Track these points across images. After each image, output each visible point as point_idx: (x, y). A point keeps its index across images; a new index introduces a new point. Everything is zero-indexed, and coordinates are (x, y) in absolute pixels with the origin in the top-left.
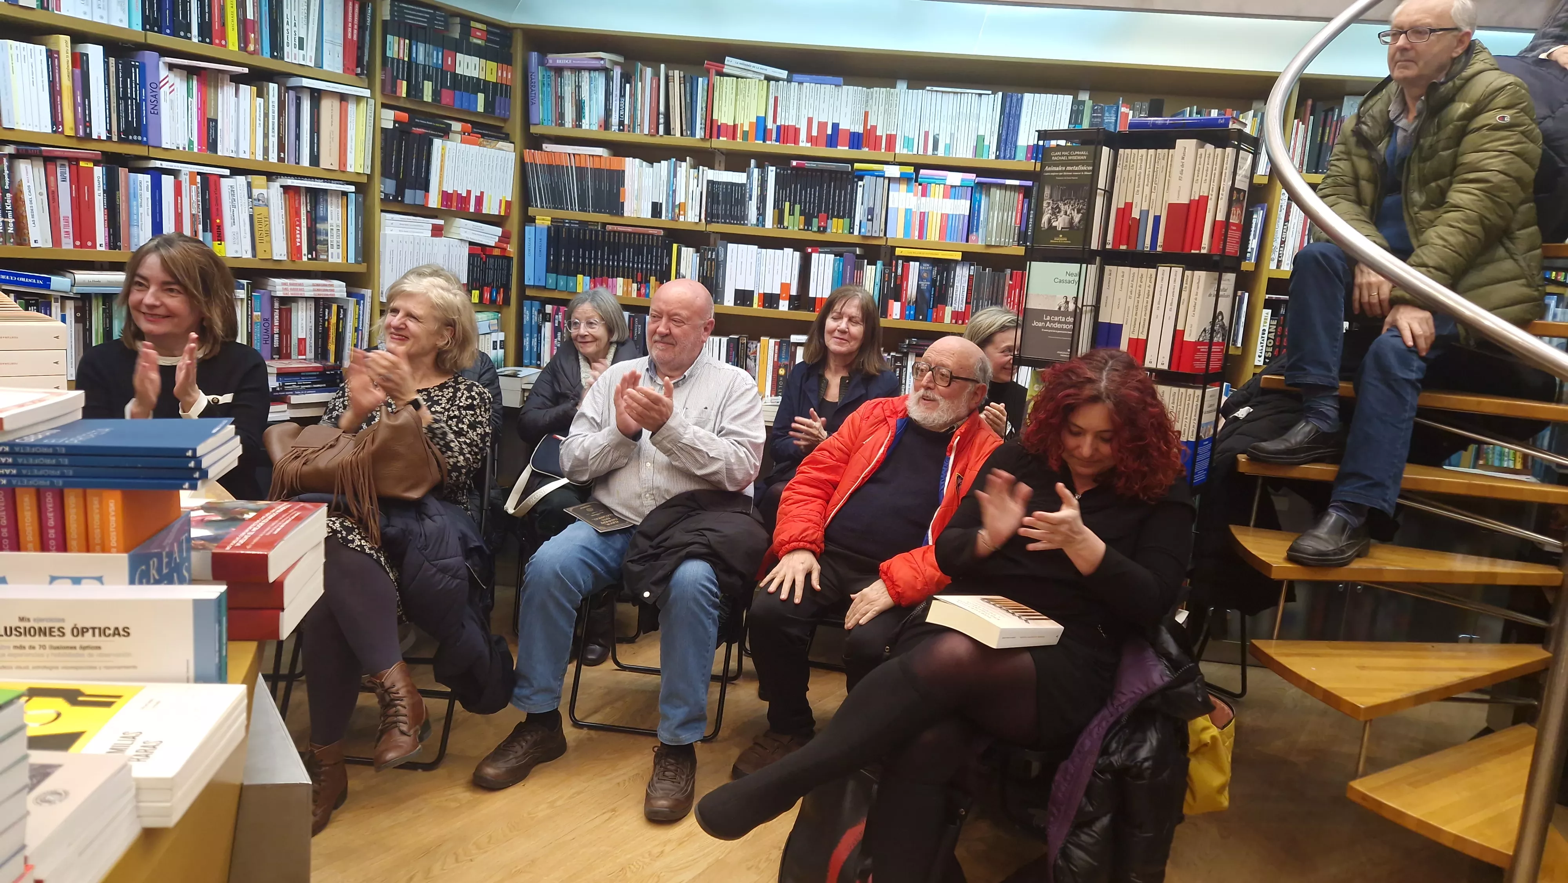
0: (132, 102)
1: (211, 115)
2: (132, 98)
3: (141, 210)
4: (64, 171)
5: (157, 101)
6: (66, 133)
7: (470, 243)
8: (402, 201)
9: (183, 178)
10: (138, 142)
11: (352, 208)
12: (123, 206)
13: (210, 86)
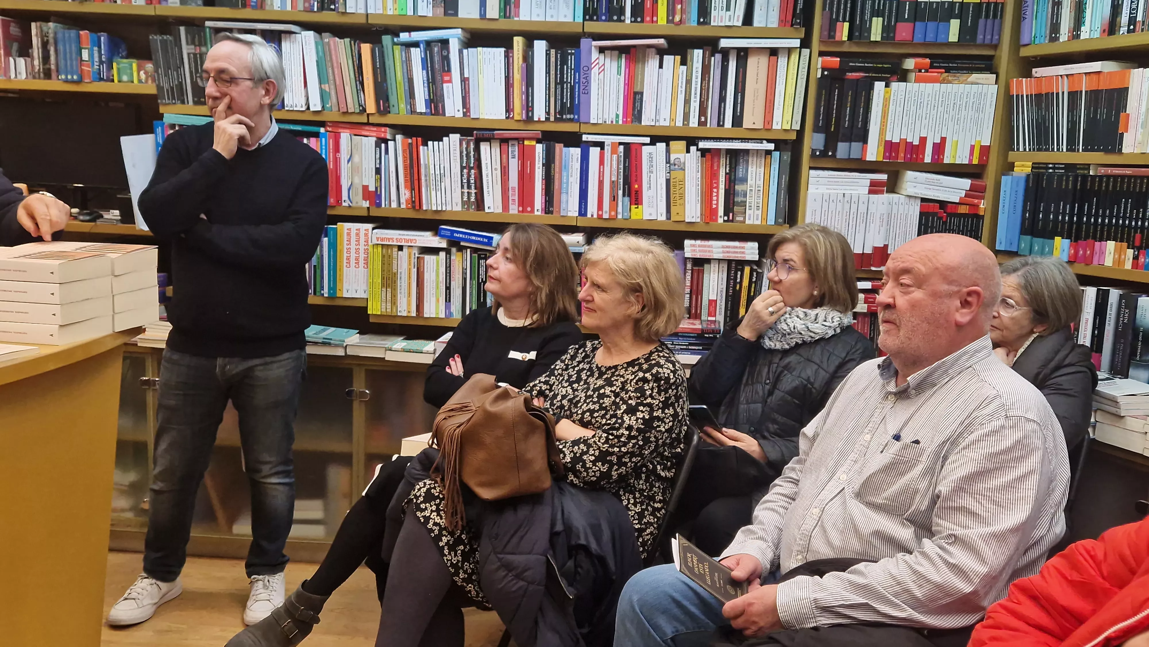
0: (567, 86)
1: (637, 89)
2: (567, 82)
3: (571, 179)
4: (514, 150)
5: (588, 82)
6: (515, 119)
7: (923, 200)
8: (834, 156)
9: (608, 149)
10: (571, 120)
11: (775, 166)
12: (557, 176)
13: (639, 62)
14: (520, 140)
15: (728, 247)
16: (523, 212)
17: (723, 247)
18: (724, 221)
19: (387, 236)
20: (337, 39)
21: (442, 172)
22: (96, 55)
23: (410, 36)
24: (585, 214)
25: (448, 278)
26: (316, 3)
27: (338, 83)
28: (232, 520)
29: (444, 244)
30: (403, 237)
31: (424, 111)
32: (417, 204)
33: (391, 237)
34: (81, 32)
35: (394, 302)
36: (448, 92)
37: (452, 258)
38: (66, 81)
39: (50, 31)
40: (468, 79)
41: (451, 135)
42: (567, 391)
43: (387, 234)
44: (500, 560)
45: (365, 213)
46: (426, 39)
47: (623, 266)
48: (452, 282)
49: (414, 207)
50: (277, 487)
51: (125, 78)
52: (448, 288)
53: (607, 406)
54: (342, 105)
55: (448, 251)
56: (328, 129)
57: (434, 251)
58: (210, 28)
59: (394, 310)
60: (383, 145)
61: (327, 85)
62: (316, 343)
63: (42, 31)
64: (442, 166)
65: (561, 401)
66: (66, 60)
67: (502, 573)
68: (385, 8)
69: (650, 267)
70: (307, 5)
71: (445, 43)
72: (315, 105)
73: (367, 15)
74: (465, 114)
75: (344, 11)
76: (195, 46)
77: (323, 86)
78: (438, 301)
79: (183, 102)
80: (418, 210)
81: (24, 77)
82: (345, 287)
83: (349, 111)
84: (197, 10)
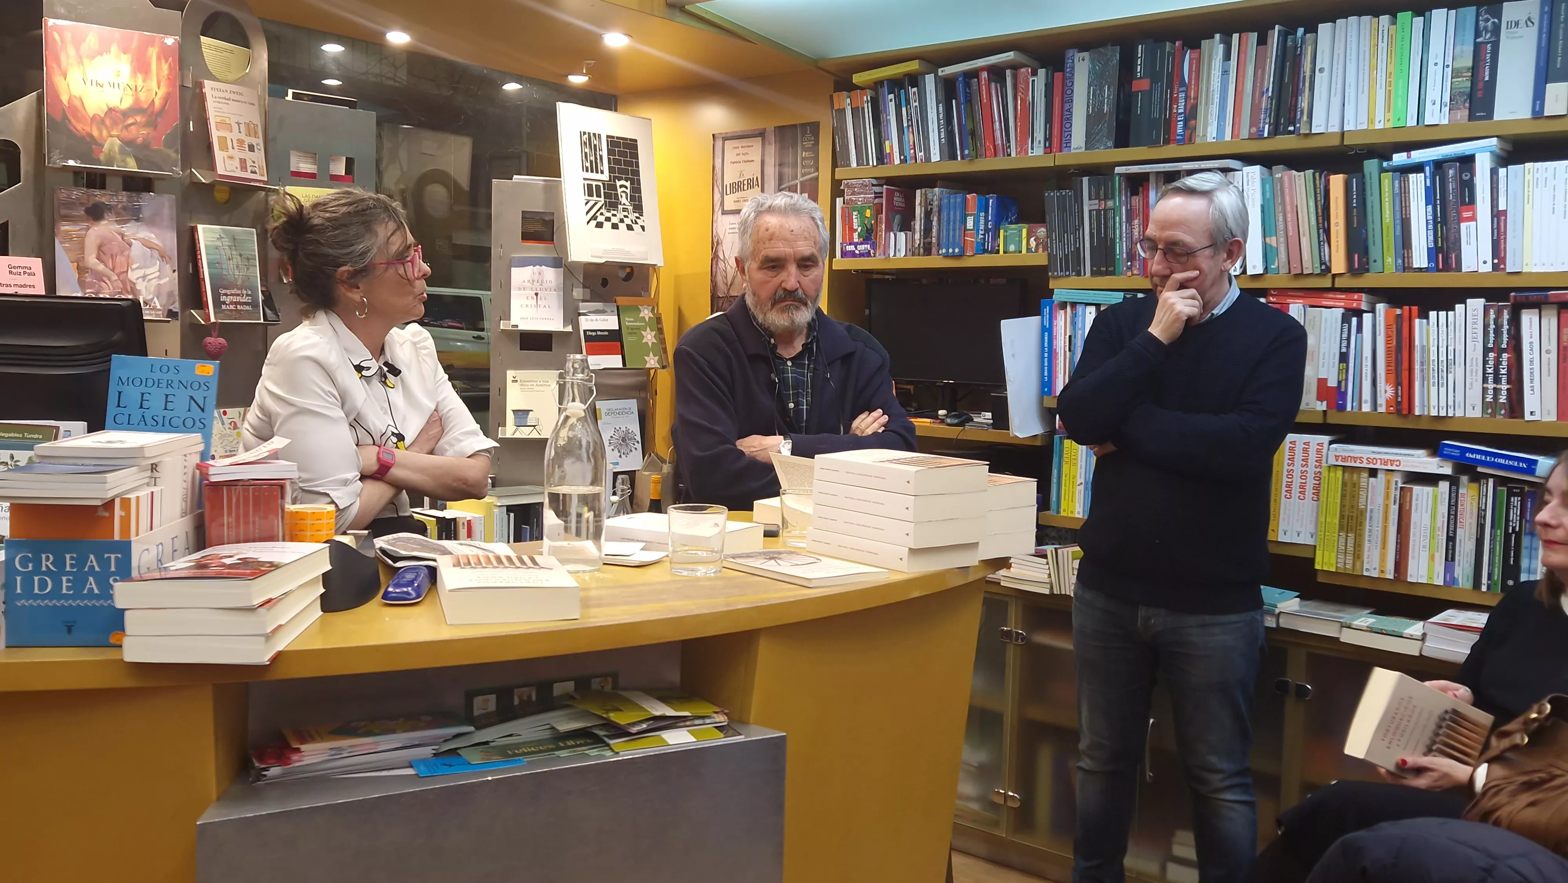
19: (1352, 455)
20: (1294, 172)
21: (1451, 357)
22: (982, 222)
23: (1409, 157)
25: (1452, 522)
26: (1267, 127)
27: (1290, 233)
29: (1447, 469)
30: (1377, 456)
31: (1426, 266)
32: (1405, 405)
33: (1359, 455)
34: (968, 197)
35: (1358, 555)
36: (1468, 235)
37: (1461, 491)
38: (947, 256)
39: (935, 198)
40: (1505, 212)
41: (1468, 301)
43: (1352, 451)
45: (1320, 420)
46: (1435, 158)
48: (1458, 530)
49: (1399, 412)
50: (1236, 806)
51: (1012, 248)
52: (1451, 539)
54: (1295, 265)
56: (1271, 299)
57: (1430, 479)
58: (1120, 175)
59: (1358, 567)
60: (1354, 320)
61: (1274, 238)
63: (926, 198)
64: (1451, 348)
66: (948, 230)
68: (1371, 121)
70: (1254, 130)
71: (1467, 161)
72: (1254, 267)
73: (1343, 134)
74: (1495, 267)
75: (1308, 132)
76: (1100, 200)
77: (1268, 240)
78: (1432, 558)
79: (1079, 274)
80: (1405, 416)
81: (903, 254)
82: (1282, 526)
83: (1305, 272)
84: (1106, 154)
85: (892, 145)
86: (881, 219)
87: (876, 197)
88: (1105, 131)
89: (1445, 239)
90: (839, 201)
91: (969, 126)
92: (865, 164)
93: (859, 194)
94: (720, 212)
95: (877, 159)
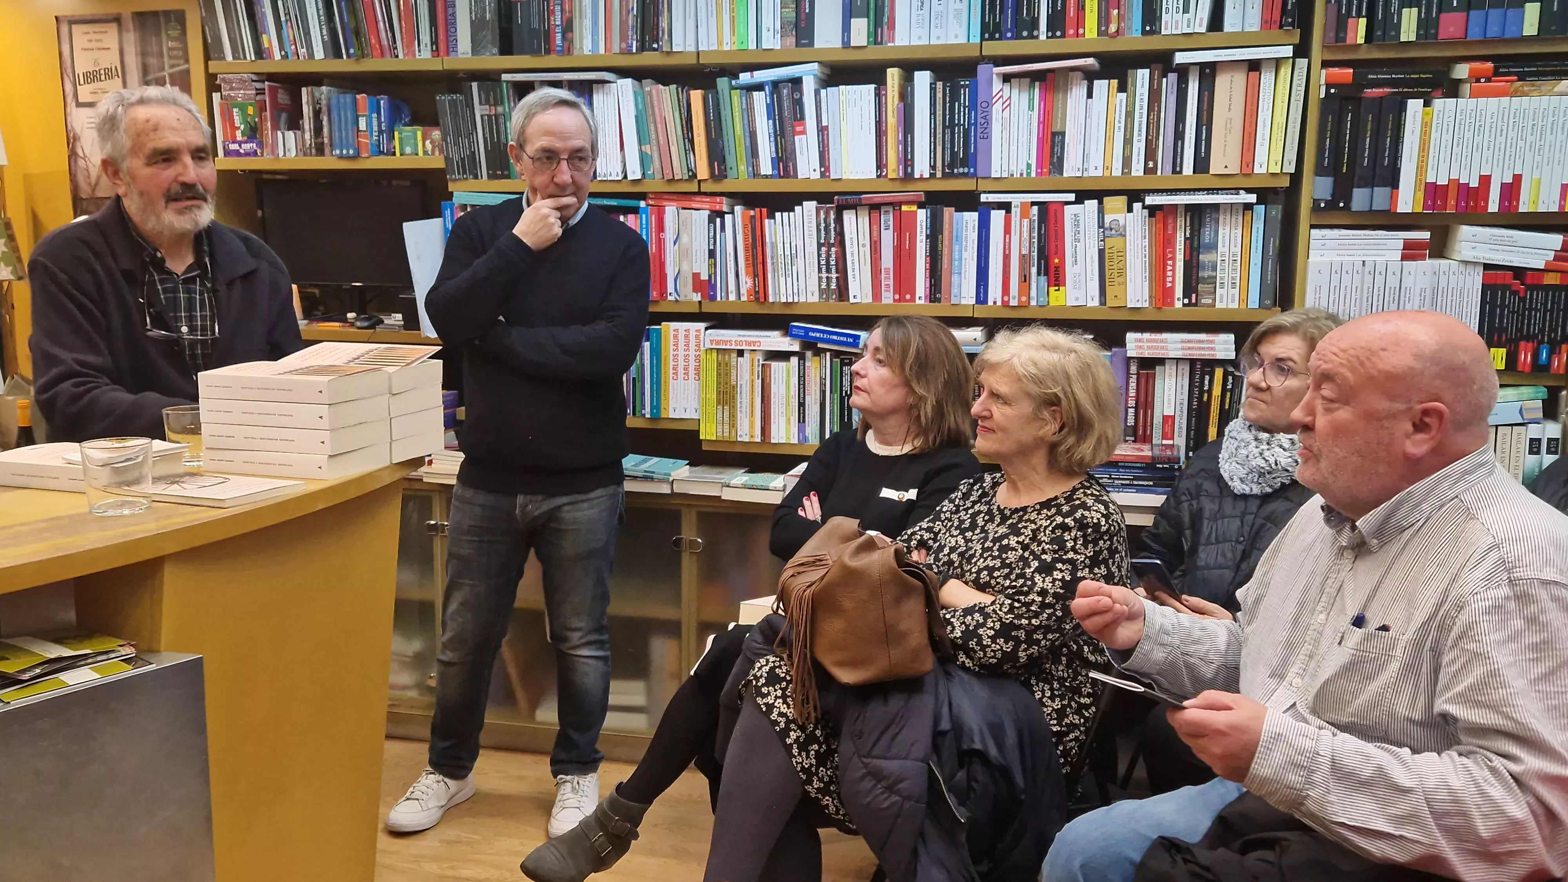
0: (959, 129)
1: (1057, 128)
2: (959, 125)
3: (965, 255)
4: (888, 218)
5: (988, 122)
6: (889, 176)
7: (1487, 267)
8: (1347, 207)
9: (1016, 211)
10: (965, 175)
11: (1259, 225)
12: (946, 251)
13: (1058, 90)
14: (896, 205)
15: (1189, 341)
16: (900, 300)
17: (1182, 342)
18: (1184, 305)
19: (723, 339)
20: (660, 86)
21: (794, 252)
22: (375, 123)
23: (752, 77)
24: (985, 302)
25: (802, 390)
26: (634, 43)
27: (661, 142)
28: (534, 703)
29: (796, 347)
30: (743, 339)
31: (770, 173)
32: (762, 295)
33: (729, 339)
34: (358, 96)
35: (733, 425)
36: (801, 147)
37: (807, 364)
38: (341, 157)
39: (323, 97)
40: (827, 128)
41: (804, 203)
42: (957, 541)
43: (723, 335)
44: (866, 765)
45: (695, 309)
46: (772, 78)
47: (1033, 370)
48: (807, 397)
49: (757, 299)
50: (590, 661)
51: (408, 150)
52: (802, 405)
53: (1011, 563)
54: (667, 171)
55: (801, 356)
56: (651, 202)
57: (783, 356)
58: (507, 82)
59: (733, 434)
60: (718, 220)
61: (648, 146)
62: (635, 478)
64: (793, 244)
65: (949, 555)
66: (340, 130)
67: (868, 784)
68: (720, 43)
69: (1072, 372)
70: (624, 45)
71: (796, 82)
72: (634, 173)
73: (698, 53)
74: (823, 175)
75: (669, 50)
76: (490, 106)
77: (643, 148)
78: (788, 421)
79: (476, 177)
80: (763, 303)
81: (294, 154)
82: (672, 405)
83: (676, 178)
84: (491, 60)
85: (270, 39)
86: (266, 117)
87: (257, 94)
88: (489, 37)
89: (784, 150)
90: (216, 96)
91: (352, 25)
92: (242, 57)
93: (240, 89)
94: (74, 104)
95: (256, 53)
